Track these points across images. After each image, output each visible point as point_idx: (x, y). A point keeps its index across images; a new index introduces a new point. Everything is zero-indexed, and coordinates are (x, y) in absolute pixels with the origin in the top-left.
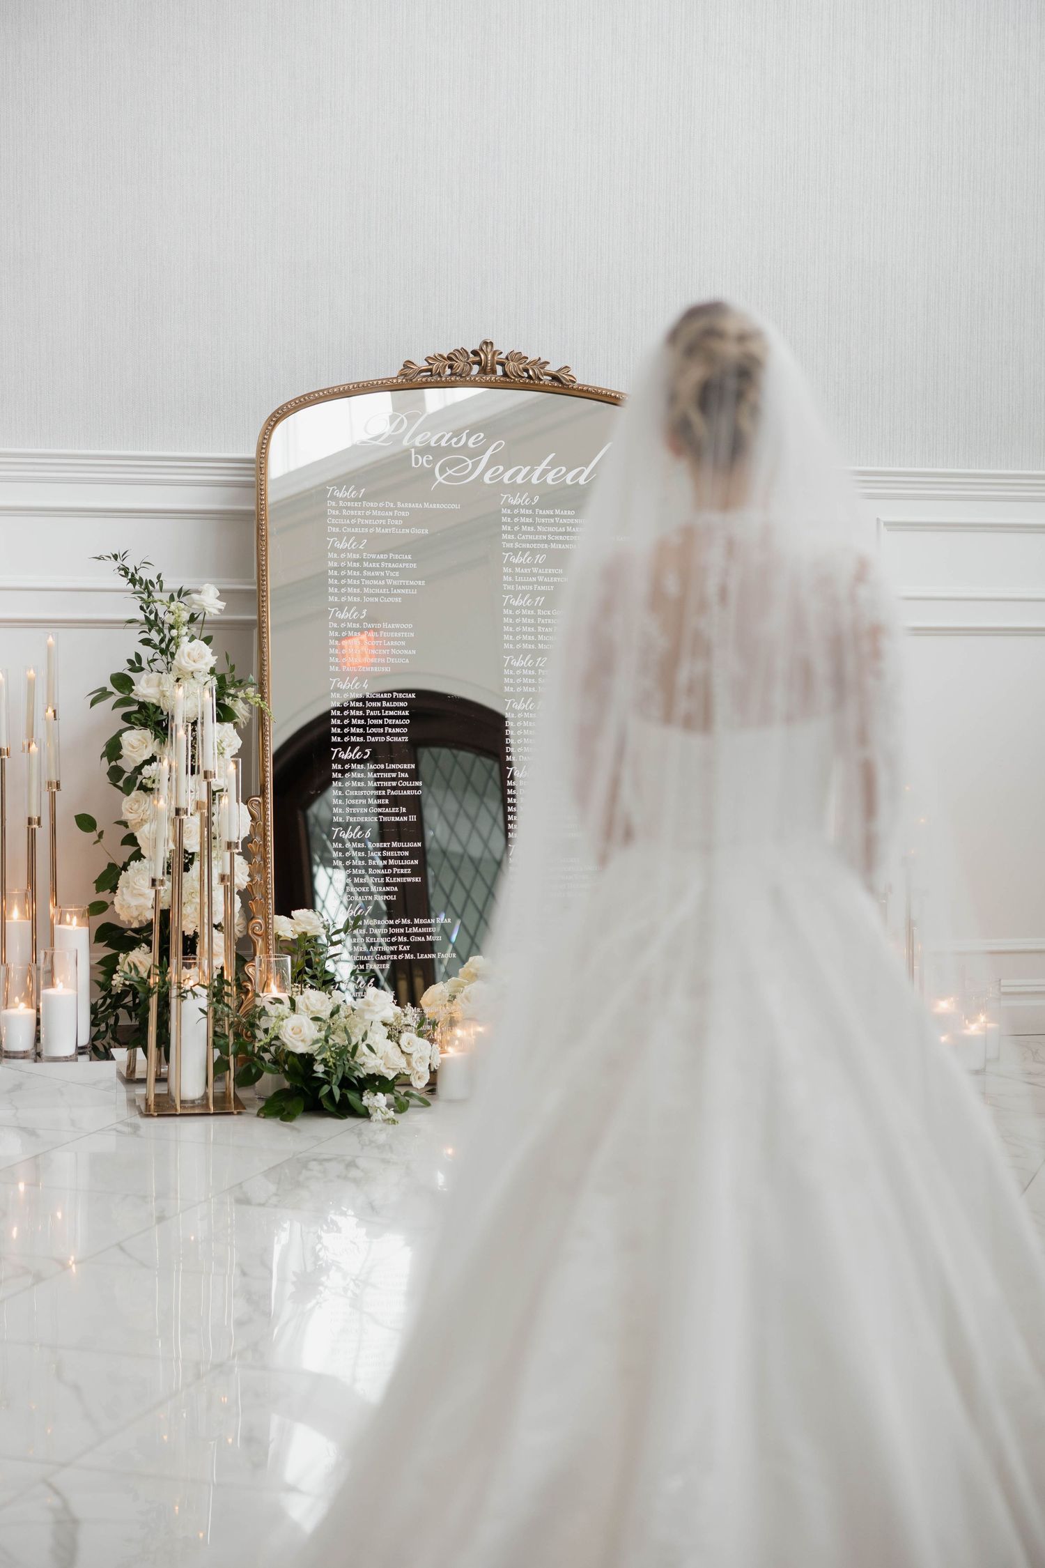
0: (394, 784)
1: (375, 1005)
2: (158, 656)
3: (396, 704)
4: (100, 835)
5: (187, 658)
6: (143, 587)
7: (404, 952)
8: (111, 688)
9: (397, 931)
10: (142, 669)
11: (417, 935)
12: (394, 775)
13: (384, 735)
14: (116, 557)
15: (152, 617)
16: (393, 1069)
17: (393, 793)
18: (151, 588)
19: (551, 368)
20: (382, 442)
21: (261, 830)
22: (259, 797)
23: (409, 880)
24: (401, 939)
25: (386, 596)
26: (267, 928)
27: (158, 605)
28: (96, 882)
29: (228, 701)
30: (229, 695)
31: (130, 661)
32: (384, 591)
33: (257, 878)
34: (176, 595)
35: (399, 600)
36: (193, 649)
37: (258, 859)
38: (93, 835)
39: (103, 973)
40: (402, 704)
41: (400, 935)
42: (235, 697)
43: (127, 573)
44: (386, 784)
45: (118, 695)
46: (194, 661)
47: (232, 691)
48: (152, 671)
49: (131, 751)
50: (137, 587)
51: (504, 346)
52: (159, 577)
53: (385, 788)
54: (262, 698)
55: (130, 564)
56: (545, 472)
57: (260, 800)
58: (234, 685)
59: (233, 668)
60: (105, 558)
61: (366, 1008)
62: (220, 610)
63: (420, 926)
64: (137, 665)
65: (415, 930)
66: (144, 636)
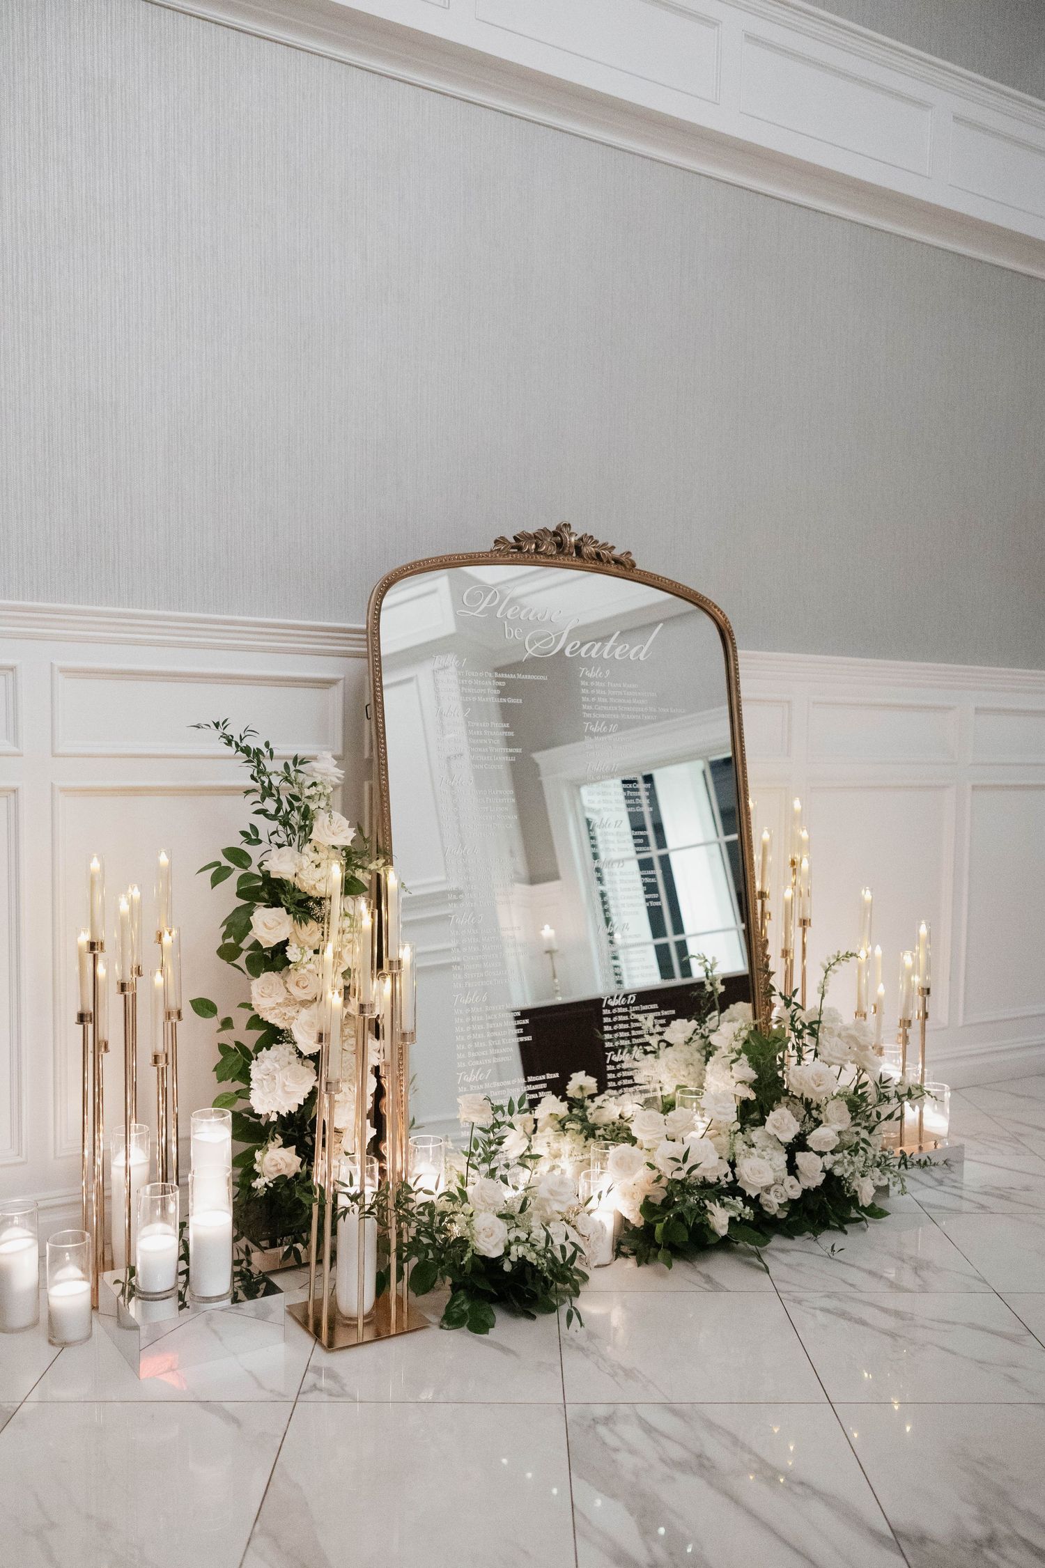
6: (253, 756)
8: (225, 862)
10: (260, 842)
11: (531, 1092)
14: (217, 725)
15: (266, 787)
18: (260, 756)
19: (617, 553)
20: (479, 613)
23: (522, 1039)
25: (490, 763)
28: (215, 1069)
29: (357, 874)
31: (244, 833)
32: (488, 758)
34: (290, 763)
35: (500, 765)
38: (214, 1022)
39: (242, 1173)
43: (232, 741)
45: (238, 872)
48: (271, 842)
49: (263, 931)
50: (245, 755)
51: (579, 529)
52: (267, 745)
55: (234, 731)
56: (613, 648)
60: (204, 726)
62: (339, 778)
63: (533, 1084)
64: (253, 837)
65: (529, 1088)
66: (258, 806)
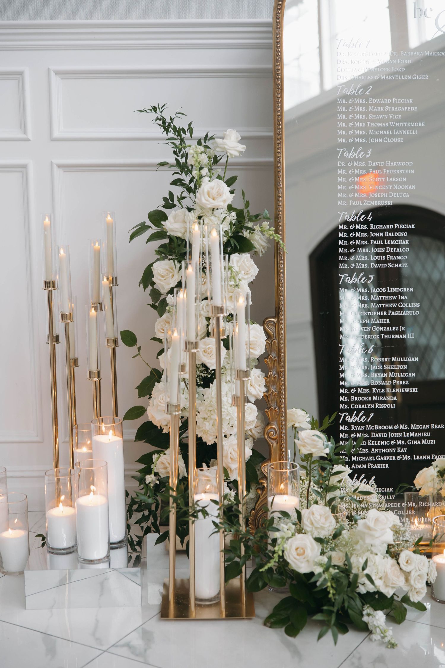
0: (395, 305)
1: (375, 530)
2: (185, 194)
3: (397, 234)
4: (139, 349)
5: (207, 196)
6: (177, 134)
7: (402, 454)
8: (148, 223)
9: (396, 435)
10: (174, 206)
11: (413, 438)
12: (395, 298)
13: (386, 262)
14: (155, 109)
15: (183, 161)
16: (393, 588)
17: (393, 314)
18: (183, 135)
21: (276, 347)
22: (274, 318)
23: (407, 390)
24: (399, 442)
25: (390, 137)
26: (281, 433)
27: (187, 150)
28: (138, 388)
29: (246, 234)
30: (247, 228)
31: (165, 199)
32: (388, 132)
33: (273, 389)
34: (202, 140)
35: (401, 140)
36: (212, 188)
37: (273, 372)
38: (134, 349)
39: (141, 471)
40: (402, 234)
41: (399, 438)
42: (252, 230)
43: (164, 122)
44: (387, 305)
45: (154, 229)
46: (214, 199)
47: (250, 225)
48: (183, 207)
49: (160, 280)
50: (171, 135)
52: (190, 125)
53: (387, 309)
54: (277, 231)
55: (166, 115)
57: (275, 320)
58: (250, 220)
59: (247, 204)
60: (148, 111)
61: (366, 531)
62: (240, 152)
63: (416, 431)
64: (171, 202)
65: (412, 434)
66: (177, 176)
